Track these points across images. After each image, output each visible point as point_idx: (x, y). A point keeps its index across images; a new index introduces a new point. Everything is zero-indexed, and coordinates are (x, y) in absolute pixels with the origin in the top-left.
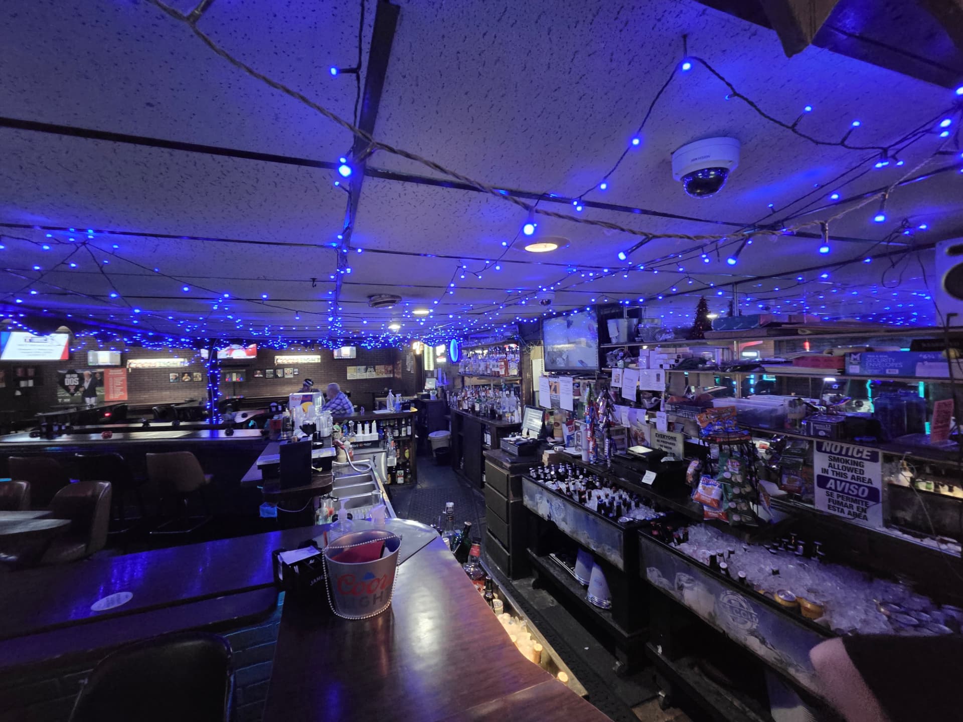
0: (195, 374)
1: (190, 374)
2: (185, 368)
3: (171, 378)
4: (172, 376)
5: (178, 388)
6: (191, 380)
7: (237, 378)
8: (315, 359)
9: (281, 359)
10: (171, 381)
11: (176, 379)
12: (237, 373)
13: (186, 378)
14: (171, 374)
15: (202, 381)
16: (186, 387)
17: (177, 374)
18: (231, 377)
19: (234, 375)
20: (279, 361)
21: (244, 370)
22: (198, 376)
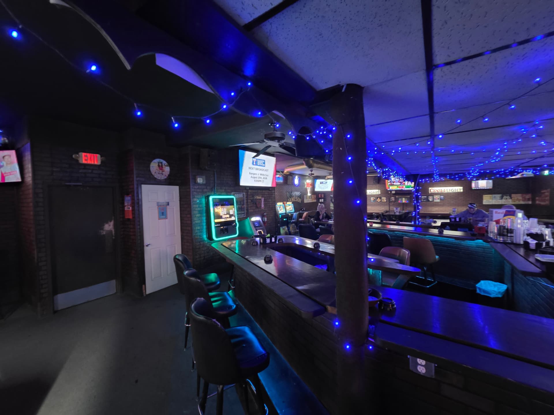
0: (383, 198)
1: (380, 198)
2: (378, 195)
3: (372, 200)
4: (372, 199)
5: (375, 205)
6: (381, 201)
7: (405, 200)
8: (459, 189)
9: (433, 190)
10: (372, 201)
11: (374, 200)
12: (405, 198)
13: (379, 200)
14: (372, 198)
15: (386, 202)
16: (379, 205)
17: (375, 198)
18: (402, 200)
19: (404, 199)
20: (432, 191)
21: (409, 196)
22: (384, 199)
